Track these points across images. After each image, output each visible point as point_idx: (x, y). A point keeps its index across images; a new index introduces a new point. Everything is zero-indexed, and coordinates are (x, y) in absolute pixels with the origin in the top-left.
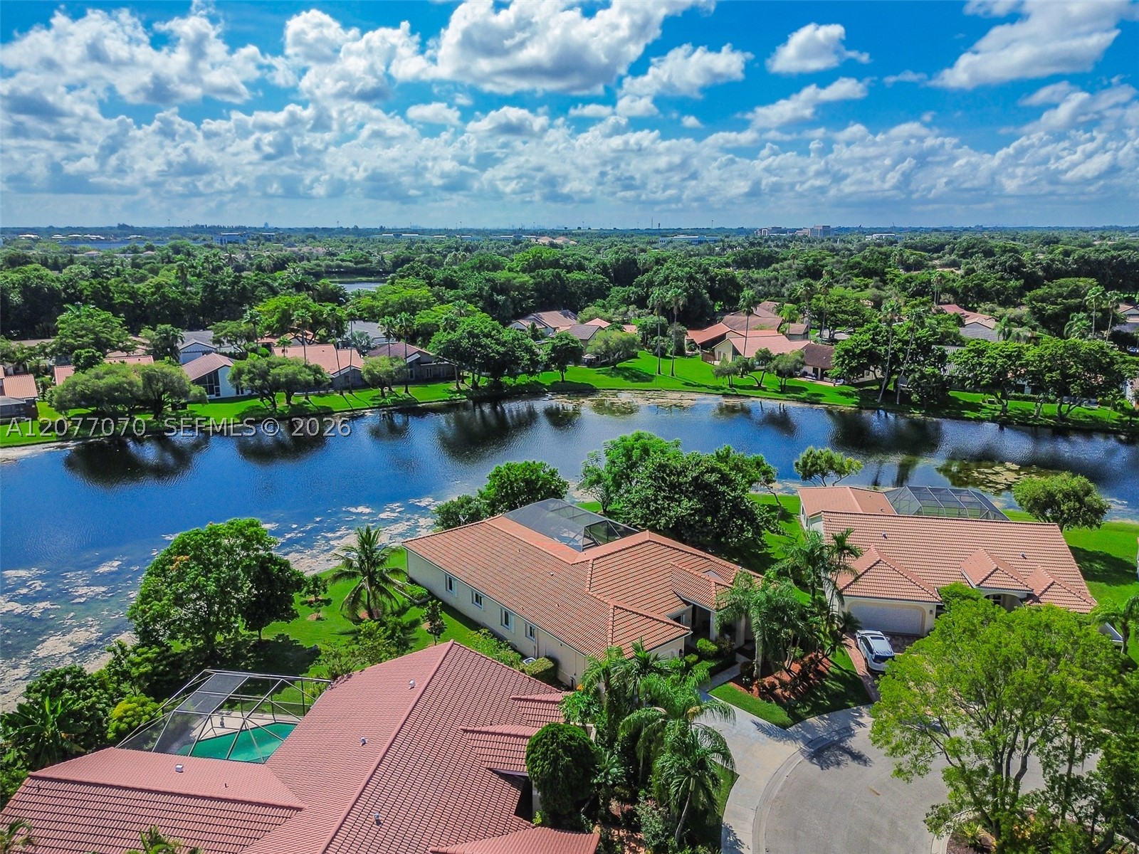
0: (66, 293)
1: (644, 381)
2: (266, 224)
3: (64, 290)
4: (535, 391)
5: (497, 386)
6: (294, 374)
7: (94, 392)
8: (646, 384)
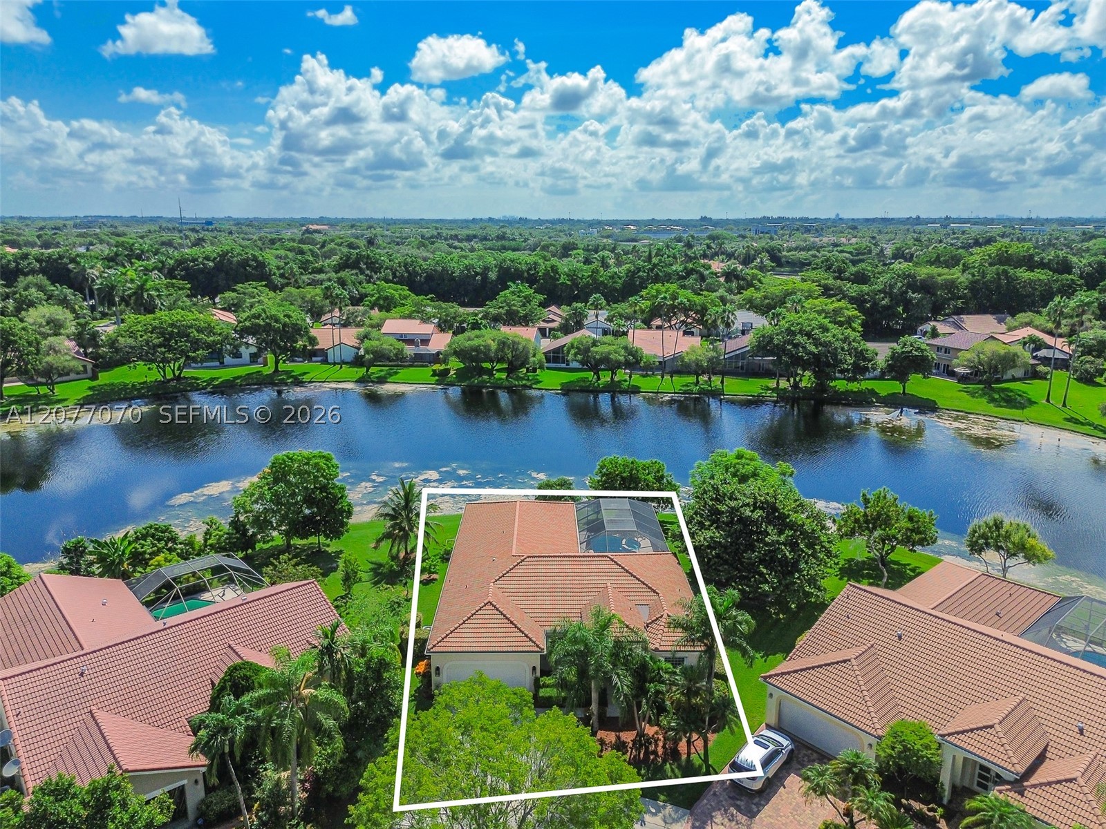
0: (528, 273)
1: (1017, 408)
2: (838, 215)
3: (527, 272)
4: (863, 400)
5: (821, 388)
6: (609, 353)
7: (462, 350)
8: (1014, 411)
